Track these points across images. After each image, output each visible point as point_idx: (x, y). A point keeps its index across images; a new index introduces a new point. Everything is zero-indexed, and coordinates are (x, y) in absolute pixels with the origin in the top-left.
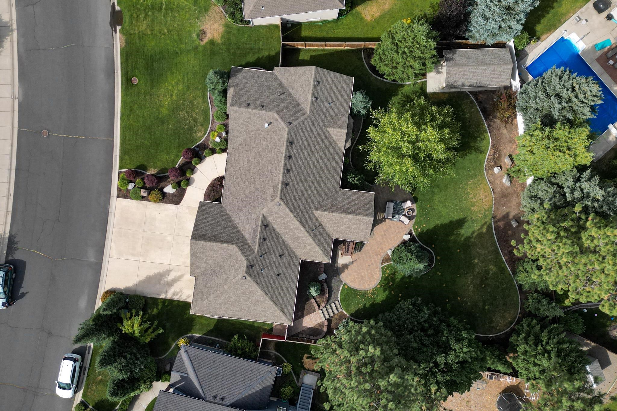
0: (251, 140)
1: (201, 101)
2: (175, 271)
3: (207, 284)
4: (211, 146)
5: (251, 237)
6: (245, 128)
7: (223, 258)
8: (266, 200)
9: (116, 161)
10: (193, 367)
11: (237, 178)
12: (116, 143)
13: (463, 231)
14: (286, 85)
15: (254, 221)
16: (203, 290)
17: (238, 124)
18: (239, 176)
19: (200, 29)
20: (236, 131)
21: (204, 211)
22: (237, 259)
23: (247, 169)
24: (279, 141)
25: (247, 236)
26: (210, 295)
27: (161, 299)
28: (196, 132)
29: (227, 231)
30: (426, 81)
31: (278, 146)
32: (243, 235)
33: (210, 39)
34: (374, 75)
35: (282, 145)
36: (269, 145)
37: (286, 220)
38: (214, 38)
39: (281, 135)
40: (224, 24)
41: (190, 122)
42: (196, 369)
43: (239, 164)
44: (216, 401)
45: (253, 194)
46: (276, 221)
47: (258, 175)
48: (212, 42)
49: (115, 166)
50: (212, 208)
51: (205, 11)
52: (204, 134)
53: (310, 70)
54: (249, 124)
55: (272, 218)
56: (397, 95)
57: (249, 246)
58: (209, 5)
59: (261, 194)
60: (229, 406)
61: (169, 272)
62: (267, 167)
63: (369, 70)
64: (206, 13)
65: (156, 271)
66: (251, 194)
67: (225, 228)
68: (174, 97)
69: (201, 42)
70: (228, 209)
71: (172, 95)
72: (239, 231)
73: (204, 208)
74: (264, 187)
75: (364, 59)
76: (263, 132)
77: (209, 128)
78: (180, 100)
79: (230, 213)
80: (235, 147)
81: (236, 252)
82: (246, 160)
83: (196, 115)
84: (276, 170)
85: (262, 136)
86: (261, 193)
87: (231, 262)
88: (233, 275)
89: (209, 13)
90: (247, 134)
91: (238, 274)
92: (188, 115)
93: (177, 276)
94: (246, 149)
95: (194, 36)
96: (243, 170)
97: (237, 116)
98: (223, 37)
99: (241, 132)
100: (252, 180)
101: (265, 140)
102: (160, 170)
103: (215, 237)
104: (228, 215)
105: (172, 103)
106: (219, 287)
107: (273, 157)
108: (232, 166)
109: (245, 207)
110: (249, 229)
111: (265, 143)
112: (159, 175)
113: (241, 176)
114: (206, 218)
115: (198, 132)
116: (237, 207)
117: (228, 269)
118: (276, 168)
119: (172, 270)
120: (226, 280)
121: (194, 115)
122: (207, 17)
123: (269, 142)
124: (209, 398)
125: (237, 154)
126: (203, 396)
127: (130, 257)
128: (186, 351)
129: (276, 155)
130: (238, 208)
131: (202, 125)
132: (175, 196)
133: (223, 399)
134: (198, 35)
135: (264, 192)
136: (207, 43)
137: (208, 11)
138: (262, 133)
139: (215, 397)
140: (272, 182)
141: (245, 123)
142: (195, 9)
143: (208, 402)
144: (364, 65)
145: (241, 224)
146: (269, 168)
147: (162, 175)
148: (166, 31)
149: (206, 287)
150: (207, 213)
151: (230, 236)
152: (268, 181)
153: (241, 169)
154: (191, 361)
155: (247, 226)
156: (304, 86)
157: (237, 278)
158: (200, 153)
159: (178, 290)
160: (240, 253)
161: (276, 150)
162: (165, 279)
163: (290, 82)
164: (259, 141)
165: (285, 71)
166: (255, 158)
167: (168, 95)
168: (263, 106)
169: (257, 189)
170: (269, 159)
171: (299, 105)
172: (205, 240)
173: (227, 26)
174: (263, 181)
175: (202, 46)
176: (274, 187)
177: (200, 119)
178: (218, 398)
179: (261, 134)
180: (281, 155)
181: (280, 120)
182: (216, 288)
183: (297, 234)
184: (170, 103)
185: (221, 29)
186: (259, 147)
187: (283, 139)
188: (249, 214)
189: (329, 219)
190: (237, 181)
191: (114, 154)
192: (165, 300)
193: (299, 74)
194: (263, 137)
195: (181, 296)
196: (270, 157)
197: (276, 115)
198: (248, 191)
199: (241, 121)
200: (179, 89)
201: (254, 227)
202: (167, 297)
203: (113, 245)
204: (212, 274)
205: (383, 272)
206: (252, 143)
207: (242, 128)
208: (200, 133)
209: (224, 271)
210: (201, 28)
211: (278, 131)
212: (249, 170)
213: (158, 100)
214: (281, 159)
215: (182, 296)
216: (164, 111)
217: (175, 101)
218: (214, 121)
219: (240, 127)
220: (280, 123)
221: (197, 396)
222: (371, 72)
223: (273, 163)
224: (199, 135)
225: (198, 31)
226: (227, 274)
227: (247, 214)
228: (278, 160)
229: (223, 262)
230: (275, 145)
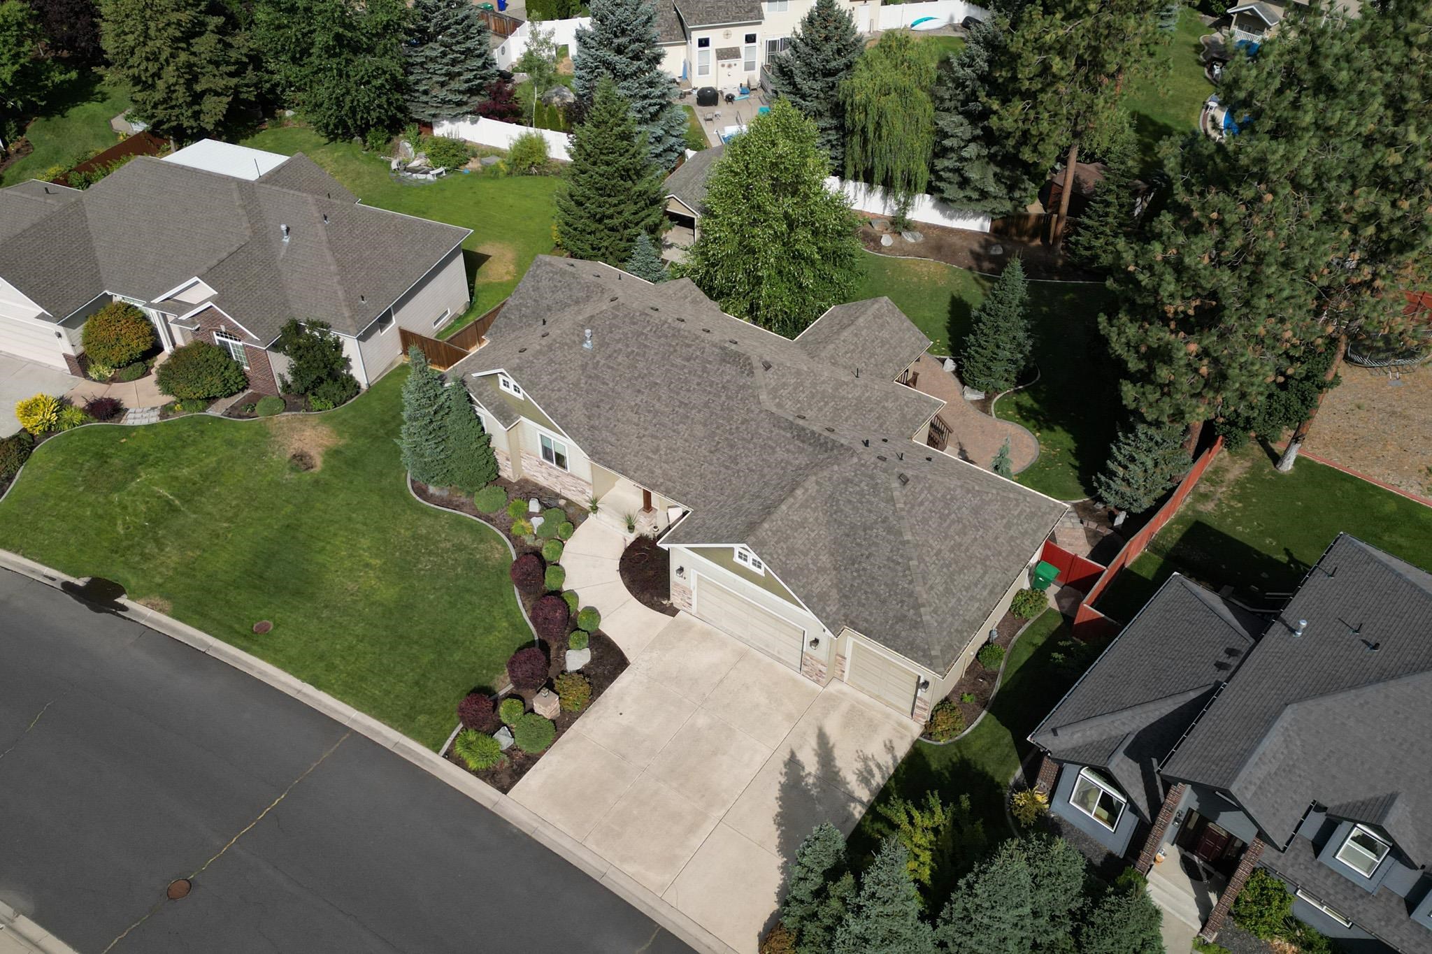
1: (426, 522)
3: (878, 595)
5: (811, 450)
8: (743, 387)
9: (410, 751)
10: (1113, 712)
12: (369, 728)
15: (776, 431)
16: (891, 614)
18: (656, 443)
22: (848, 481)
23: (650, 417)
25: (802, 461)
26: (911, 595)
27: (864, 817)
28: (487, 558)
29: (767, 493)
33: (323, 453)
35: (648, 318)
37: (807, 384)
38: (326, 446)
39: (626, 316)
40: (318, 423)
41: (455, 559)
43: (628, 436)
44: (1236, 662)
45: (714, 417)
46: (799, 402)
47: (678, 393)
48: (332, 453)
49: (422, 758)
51: (265, 437)
55: (790, 403)
58: (260, 428)
59: (723, 398)
60: (1259, 639)
61: (793, 763)
62: (673, 365)
64: (269, 438)
65: (775, 791)
66: (712, 423)
67: (758, 496)
69: (312, 470)
70: (714, 496)
71: (367, 565)
74: (711, 386)
76: (594, 357)
77: (500, 533)
78: (393, 555)
79: (728, 492)
80: (587, 433)
82: (629, 414)
83: (449, 541)
85: (602, 362)
86: (720, 397)
88: (882, 505)
90: (577, 394)
91: (887, 489)
92: (438, 555)
94: (607, 407)
95: (290, 477)
96: (646, 429)
97: (531, 375)
98: (340, 433)
99: (565, 399)
105: (384, 572)
106: (902, 556)
107: (660, 345)
108: (622, 458)
111: (620, 359)
113: (657, 438)
115: (489, 554)
116: (722, 469)
117: (862, 516)
118: (687, 346)
119: (793, 754)
120: (889, 530)
121: (448, 545)
122: (279, 439)
123: (624, 348)
125: (605, 433)
126: (1210, 687)
127: (695, 841)
128: (1054, 730)
129: (660, 337)
130: (727, 466)
131: (481, 541)
132: (602, 657)
134: (295, 469)
136: (325, 462)
137: (268, 433)
138: (598, 358)
140: (710, 363)
142: (242, 450)
143: (1231, 676)
149: (884, 602)
150: (697, 528)
151: (784, 487)
152: (704, 370)
154: (1088, 719)
157: (896, 494)
159: (859, 765)
161: (650, 335)
162: (811, 780)
164: (609, 371)
167: (361, 571)
169: (706, 405)
173: (327, 420)
175: (323, 471)
176: (724, 360)
177: (466, 538)
179: (598, 362)
180: (666, 326)
182: (900, 568)
184: (381, 575)
185: (324, 429)
186: (620, 376)
188: (755, 440)
190: (663, 449)
192: (872, 810)
194: (606, 359)
196: (656, 354)
198: (699, 431)
202: (865, 799)
203: (630, 868)
204: (857, 571)
205: (1008, 418)
206: (603, 388)
207: (559, 390)
208: (496, 551)
209: (865, 530)
210: (288, 457)
211: (614, 321)
216: (388, 593)
217: (385, 564)
218: (492, 520)
219: (553, 391)
221: (1207, 697)
223: (671, 350)
224: (497, 555)
225: (288, 466)
226: (876, 522)
227: (751, 446)
228: (674, 335)
229: (841, 524)
230: (638, 336)
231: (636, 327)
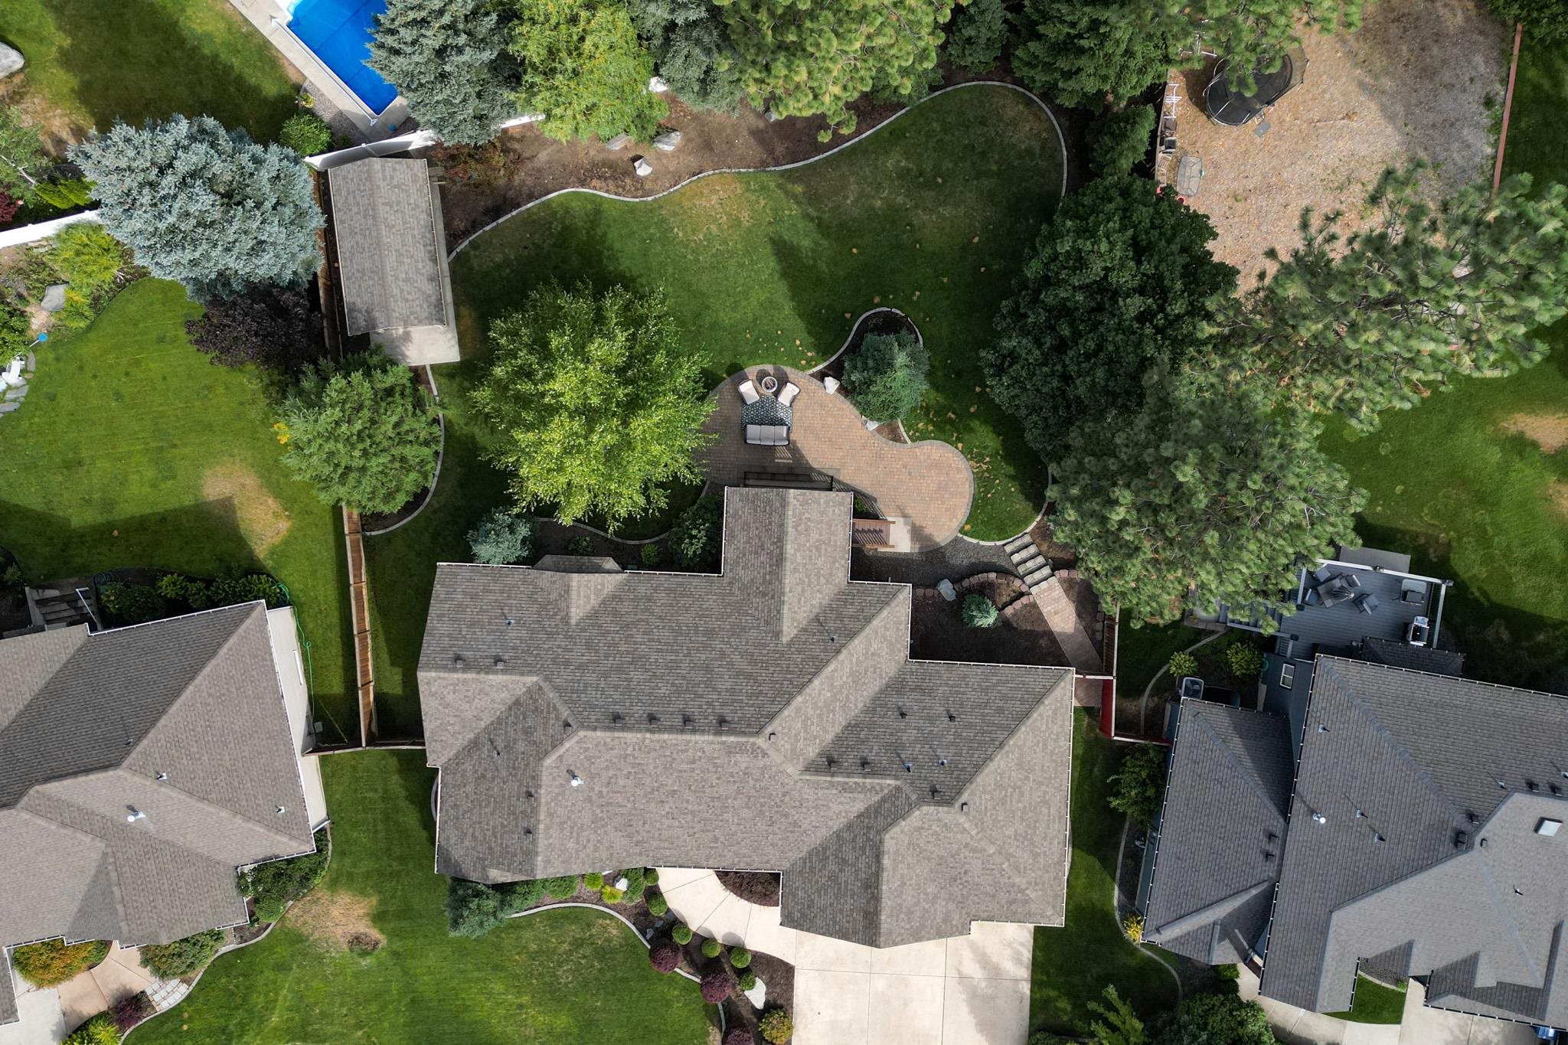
0: (617, 814)
1: (528, 934)
2: (961, 963)
3: (986, 894)
4: (638, 899)
5: (862, 796)
6: (586, 833)
7: (918, 861)
8: (764, 768)
10: (1197, 911)
11: (716, 839)
13: (806, 243)
14: (472, 736)
15: (820, 792)
16: (1004, 901)
17: (577, 851)
18: (710, 835)
19: (347, 950)
20: (597, 854)
21: (803, 915)
22: (919, 829)
23: (689, 817)
24: (612, 749)
25: (859, 806)
26: (1013, 885)
27: (1031, 991)
28: (608, 940)
29: (850, 857)
30: (432, 367)
31: (626, 749)
32: (858, 817)
33: (370, 923)
34: (427, 500)
35: (623, 740)
36: (625, 772)
37: (810, 712)
38: (368, 915)
39: (597, 745)
40: (329, 893)
41: (584, 957)
42: (1200, 904)
43: (678, 838)
44: (1277, 852)
45: (752, 799)
46: (815, 738)
47: (704, 792)
48: (379, 918)
50: (794, 896)
51: (302, 941)
52: (612, 917)
53: (428, 683)
54: (575, 823)
55: (811, 749)
56: (473, 437)
57: (883, 800)
58: (286, 934)
59: (751, 782)
60: (1287, 820)
61: (962, 978)
62: (680, 771)
63: (415, 514)
64: (307, 940)
65: (964, 1009)
66: (755, 805)
67: (844, 861)
68: (525, 999)
69: (380, 946)
70: (794, 855)
71: (521, 1006)
72: (849, 827)
73: (797, 915)
74: (733, 777)
75: (388, 530)
76: (593, 789)
77: (594, 906)
78: (532, 984)
79: (805, 849)
80: (637, 850)
81: (902, 832)
82: (667, 822)
83: (563, 942)
84: (686, 751)
85: (605, 790)
86: (748, 781)
87: (929, 841)
88: (959, 836)
89: (305, 931)
90: (603, 826)
91: (958, 824)
92: (567, 961)
93: (972, 956)
94: (641, 823)
95: (366, 962)
96: (693, 827)
97: (559, 856)
98: (363, 892)
99: (599, 841)
100: (716, 804)
101: (613, 780)
102: (711, 1021)
103: (867, 887)
104: (810, 853)
105: (540, 1005)
106: (994, 863)
107: (654, 759)
108: (688, 854)
109: (786, 816)
110: (842, 803)
111: (621, 782)
112: (723, 1023)
113: (708, 831)
114: (823, 910)
115: (606, 935)
116: (789, 834)
117: (945, 849)
118: (682, 751)
119: (959, 971)
120: (974, 850)
121: (566, 946)
122: (316, 936)
123: (618, 773)
124: (1269, 871)
125: (655, 844)
126: (1265, 885)
128: (1158, 930)
129: (649, 752)
130: (791, 832)
131: (589, 925)
132: (772, 978)
133: (1271, 836)
134: (364, 954)
135: (745, 774)
136: (382, 931)
137: (300, 935)
138: (597, 789)
139: (1268, 856)
140: (718, 757)
141: (575, 835)
142: (298, 967)
143: (1279, 872)
144: (405, 528)
145: (830, 823)
146: (684, 766)
147: (722, 1016)
148: (360, 1033)
149: (994, 896)
150: (809, 907)
151: (863, 849)
152: (716, 766)
153: (691, 831)
154: (1180, 918)
155: (835, 807)
156: (469, 694)
157: (966, 826)
158: (659, 924)
159: (1008, 952)
160: (903, 823)
161: (636, 754)
162: (983, 985)
163: (464, 727)
164: (618, 794)
165: (436, 741)
166: (663, 802)
167: (521, 1014)
168: (530, 795)
169: (738, 792)
170: (661, 768)
171: (517, 702)
172: (876, 912)
173: (334, 884)
174: (718, 779)
175: (390, 942)
176: (730, 752)
177: (574, 931)
178: (1270, 848)
179: (600, 792)
180: (647, 741)
181: (561, 751)
182: (995, 872)
183: (845, 679)
184: (541, 1009)
185: (344, 898)
186: (633, 795)
187: (608, 740)
188: (805, 804)
189: (799, 600)
190: (722, 839)
192: (1036, 984)
193: (440, 708)
194: (607, 787)
195: (1022, 944)
196: (655, 767)
197: (549, 761)
198: (745, 813)
199: (571, 845)
200: (502, 991)
201: (834, 792)
202: (1026, 975)
204: (962, 883)
205: (923, 436)
206: (624, 810)
207: (588, 841)
208: (610, 929)
209: (952, 857)
210: (345, 947)
211: (588, 753)
212: (693, 812)
214: (658, 741)
215: (1022, 940)
216: (562, 1021)
217: (533, 997)
218: (577, 897)
219: (585, 847)
220: (567, 750)
221: (1268, 899)
222: (421, 508)
223: (669, 759)
224: (614, 932)
225: (355, 955)
226: (959, 849)
227: (804, 810)
228: (662, 747)
229: (929, 859)
230: (625, 758)
231: (616, 751)
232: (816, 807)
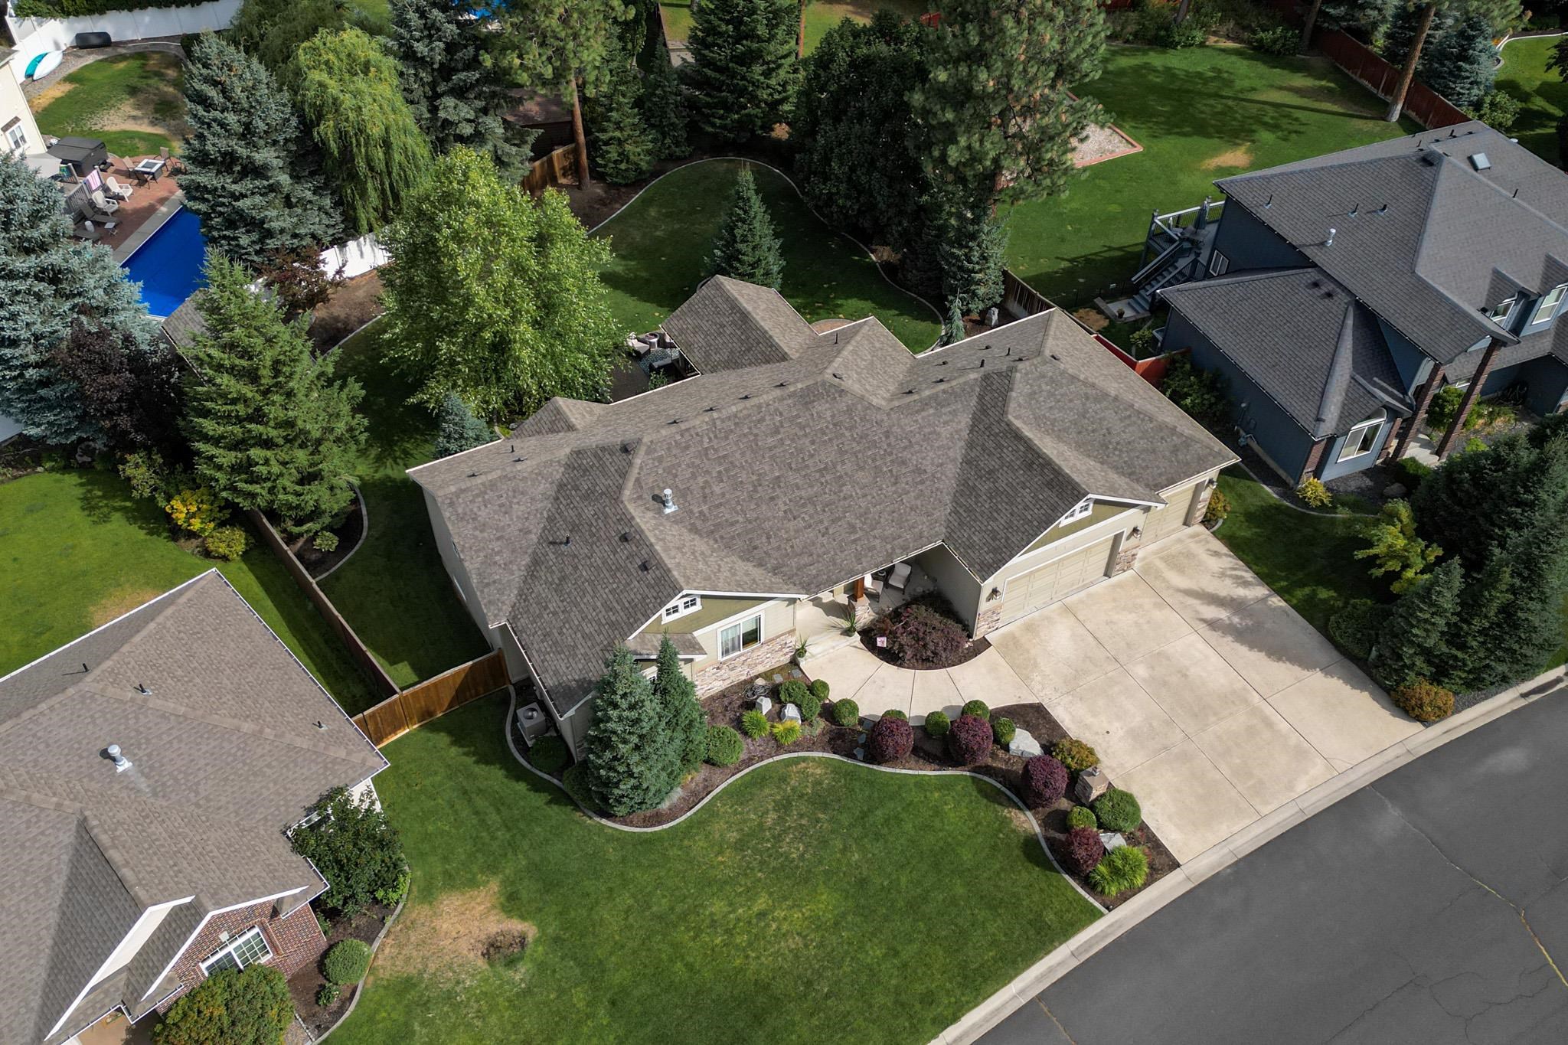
0: (733, 538)
1: (717, 827)
3: (1146, 451)
5: (959, 405)
6: (712, 559)
8: (849, 410)
9: (1088, 944)
10: (1329, 376)
11: (853, 529)
12: (1039, 979)
14: (527, 560)
16: (1167, 454)
17: (713, 573)
18: (844, 523)
19: (486, 967)
20: (738, 578)
21: (995, 550)
22: (1033, 395)
23: (810, 509)
24: (687, 448)
27: (1286, 601)
28: (819, 783)
31: (702, 442)
32: (971, 431)
33: (503, 916)
35: (693, 432)
36: (714, 474)
38: (494, 907)
39: (669, 449)
40: (426, 906)
41: (801, 816)
42: (1324, 371)
43: (814, 543)
45: (860, 455)
47: (807, 466)
48: (511, 903)
49: (1103, 935)
50: (971, 546)
51: (415, 985)
52: (804, 759)
54: (695, 550)
57: (981, 397)
58: (385, 988)
64: (421, 980)
66: (865, 462)
67: (991, 472)
68: (761, 903)
69: (530, 939)
70: (942, 513)
72: (971, 445)
73: (989, 558)
74: (824, 434)
76: (691, 511)
77: (776, 758)
78: (759, 880)
79: (947, 499)
82: (792, 525)
83: (767, 813)
84: (763, 420)
87: (1051, 408)
89: (412, 971)
92: (785, 831)
93: (1200, 602)
95: (520, 974)
97: (696, 574)
98: (473, 883)
102: (1001, 804)
103: (1029, 466)
104: (955, 501)
105: (785, 899)
107: (736, 443)
108: (835, 564)
109: (904, 463)
112: (1016, 799)
113: (839, 519)
114: (1009, 526)
118: (759, 423)
119: (1204, 620)
121: (772, 816)
122: (432, 967)
123: (707, 478)
124: (1342, 298)
126: (1351, 309)
128: (1319, 420)
129: (727, 438)
130: (922, 482)
131: (783, 779)
132: (1027, 722)
133: (1316, 285)
134: (511, 963)
135: (835, 425)
136: (522, 918)
137: (408, 979)
138: (696, 510)
141: (701, 559)
143: (1349, 292)
144: (350, 563)
145: (951, 454)
147: (1008, 793)
149: (1154, 451)
153: (822, 528)
154: (1323, 393)
155: (945, 431)
158: (862, 739)
160: (1014, 394)
162: (1237, 620)
163: (513, 551)
165: (488, 585)
166: (772, 499)
168: (624, 538)
171: (561, 486)
172: (1057, 472)
173: (427, 894)
175: (541, 925)
176: (806, 403)
177: (770, 794)
178: (1324, 289)
179: (701, 512)
180: (718, 423)
181: (634, 472)
184: (789, 903)
185: (450, 903)
187: (678, 437)
190: (859, 521)
191: (1074, 963)
192: (1280, 592)
194: (705, 502)
196: (743, 454)
197: (627, 493)
198: (864, 477)
199: (702, 567)
201: (931, 411)
206: (738, 528)
207: (719, 566)
208: (810, 771)
210: (482, 963)
211: (665, 465)
212: (810, 499)
213: (806, 946)
214: (729, 418)
216: (825, 902)
217: (771, 894)
218: (749, 758)
219: (720, 570)
220: (641, 468)
221: (1364, 312)
223: (752, 438)
224: (818, 771)
225: (500, 969)
232: (926, 438)
